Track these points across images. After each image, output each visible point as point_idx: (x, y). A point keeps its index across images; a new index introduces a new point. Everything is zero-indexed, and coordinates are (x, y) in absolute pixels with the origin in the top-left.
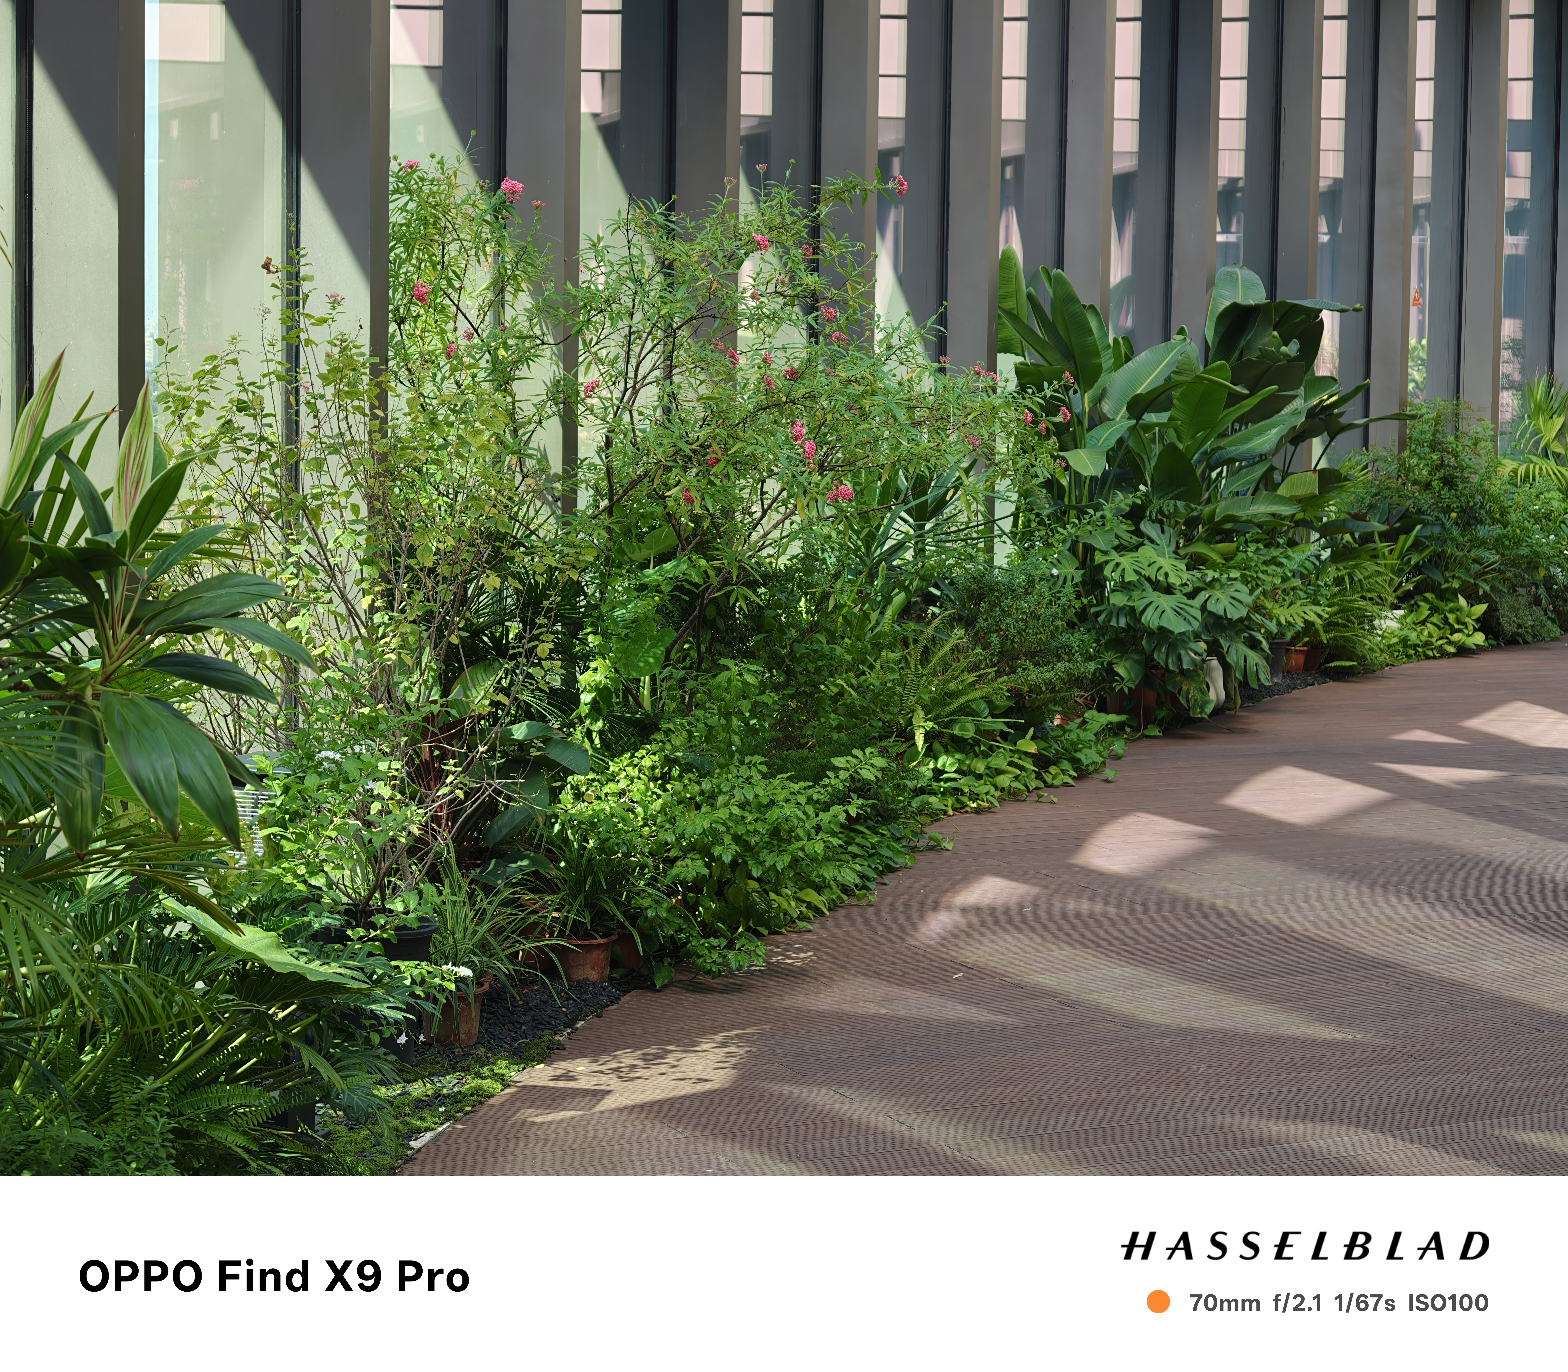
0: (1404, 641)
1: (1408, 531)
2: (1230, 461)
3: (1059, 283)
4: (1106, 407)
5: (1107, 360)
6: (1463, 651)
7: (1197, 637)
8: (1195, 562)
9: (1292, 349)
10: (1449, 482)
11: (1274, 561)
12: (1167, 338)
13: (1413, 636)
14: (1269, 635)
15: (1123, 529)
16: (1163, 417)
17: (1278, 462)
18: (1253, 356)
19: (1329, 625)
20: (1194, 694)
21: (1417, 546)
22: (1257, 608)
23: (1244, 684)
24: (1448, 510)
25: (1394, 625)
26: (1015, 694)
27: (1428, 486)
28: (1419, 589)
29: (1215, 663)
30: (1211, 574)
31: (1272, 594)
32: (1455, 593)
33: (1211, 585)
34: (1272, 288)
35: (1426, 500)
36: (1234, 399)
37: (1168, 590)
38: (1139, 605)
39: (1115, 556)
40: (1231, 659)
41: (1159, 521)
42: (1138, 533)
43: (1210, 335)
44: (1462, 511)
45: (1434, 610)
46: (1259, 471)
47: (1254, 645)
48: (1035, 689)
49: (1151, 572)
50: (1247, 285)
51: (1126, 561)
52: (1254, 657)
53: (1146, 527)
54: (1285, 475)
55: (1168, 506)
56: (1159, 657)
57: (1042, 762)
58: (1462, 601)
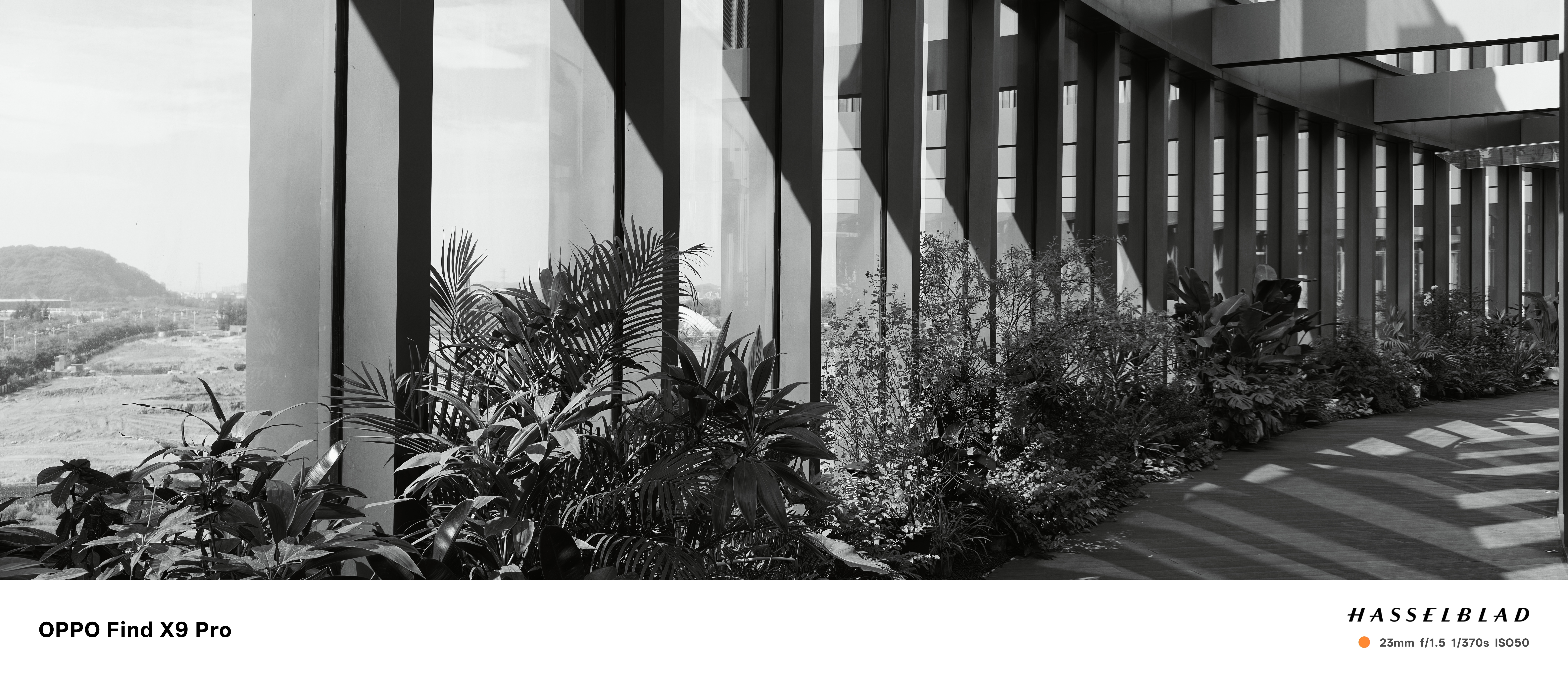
0: (1338, 412)
1: (1338, 368)
2: (1263, 341)
3: (1193, 273)
4: (1212, 321)
5: (1212, 303)
6: (1363, 416)
7: (1251, 411)
8: (1250, 381)
9: (1288, 298)
10: (1355, 349)
11: (1283, 381)
12: (1237, 293)
13: (1341, 410)
14: (1281, 411)
15: (1220, 368)
16: (1236, 324)
17: (1283, 341)
18: (1272, 300)
19: (1307, 406)
20: (1251, 434)
21: (1343, 374)
22: (1276, 400)
23: (1271, 430)
24: (1355, 360)
25: (1334, 405)
26: (1176, 434)
27: (1346, 350)
28: (1344, 391)
29: (1259, 421)
30: (1257, 387)
31: (1282, 394)
32: (1359, 393)
33: (1257, 391)
34: (1279, 274)
35: (1345, 355)
36: (1265, 317)
37: (1239, 392)
38: (1227, 398)
39: (1216, 379)
40: (1266, 420)
41: (1235, 365)
42: (1226, 370)
43: (1254, 292)
44: (1361, 360)
45: (1350, 399)
46: (1276, 345)
47: (1275, 414)
48: (1184, 432)
49: (1232, 386)
50: (1270, 273)
51: (1221, 381)
52: (1275, 420)
53: (1230, 368)
54: (1287, 346)
55: (1239, 359)
56: (1236, 419)
57: (1187, 461)
58: (1362, 396)
